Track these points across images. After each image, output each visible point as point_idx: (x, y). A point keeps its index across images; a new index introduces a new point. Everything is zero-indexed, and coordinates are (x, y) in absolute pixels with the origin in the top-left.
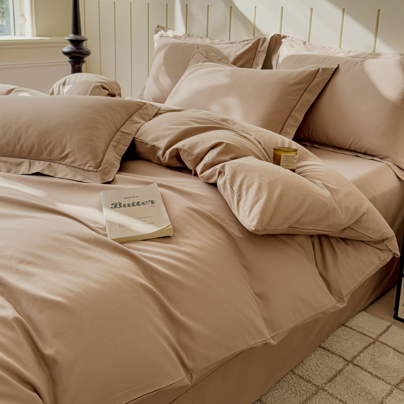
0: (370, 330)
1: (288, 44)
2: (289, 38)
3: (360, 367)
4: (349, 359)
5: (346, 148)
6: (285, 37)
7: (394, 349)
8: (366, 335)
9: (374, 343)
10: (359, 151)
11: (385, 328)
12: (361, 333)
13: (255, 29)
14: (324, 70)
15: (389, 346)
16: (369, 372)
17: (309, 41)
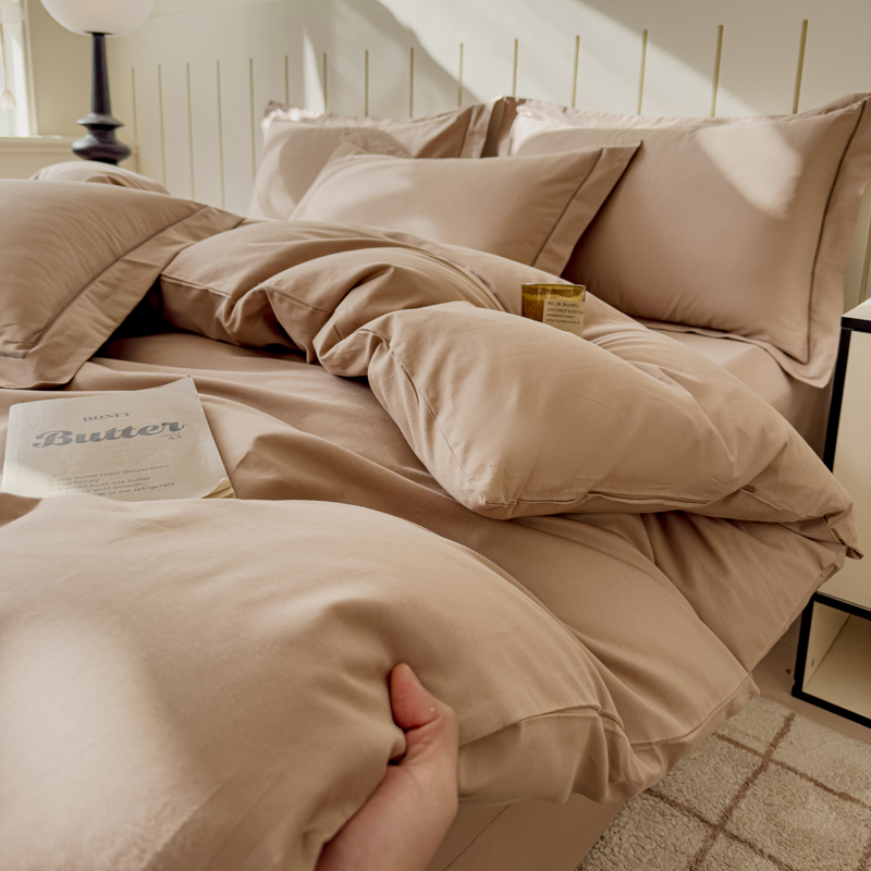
0: (749, 732)
1: (529, 114)
2: (533, 103)
3: (744, 842)
4: (715, 820)
5: (665, 317)
6: (523, 101)
7: (818, 784)
8: (743, 747)
9: (763, 768)
10: (693, 322)
11: (782, 725)
12: (730, 741)
13: (461, 91)
14: (613, 152)
15: (803, 775)
16: (770, 857)
17: (573, 105)
